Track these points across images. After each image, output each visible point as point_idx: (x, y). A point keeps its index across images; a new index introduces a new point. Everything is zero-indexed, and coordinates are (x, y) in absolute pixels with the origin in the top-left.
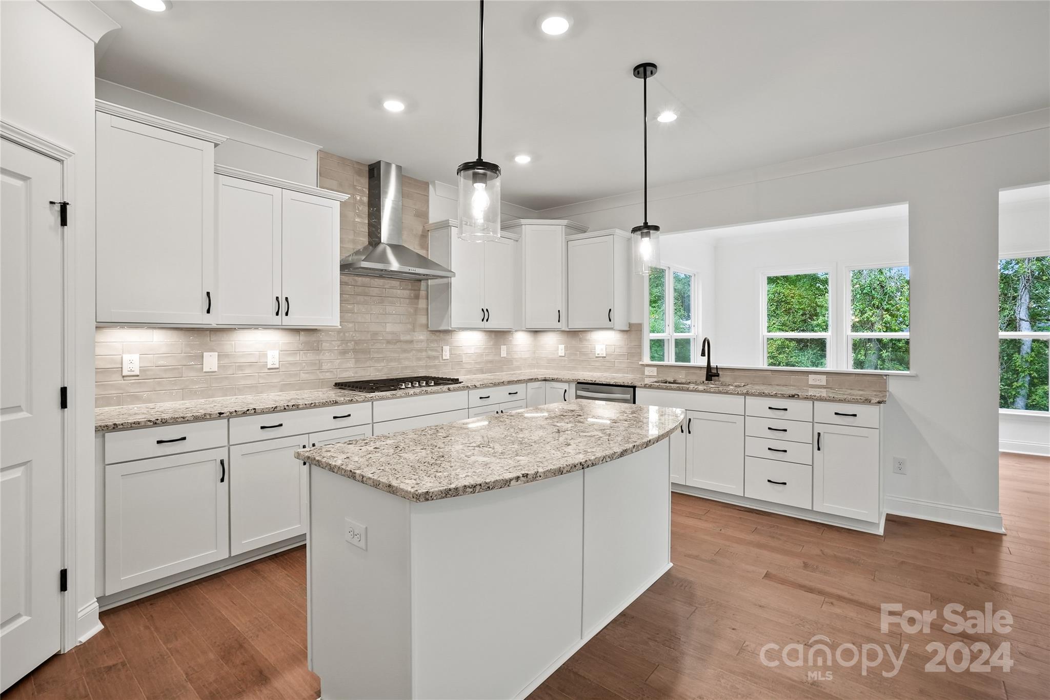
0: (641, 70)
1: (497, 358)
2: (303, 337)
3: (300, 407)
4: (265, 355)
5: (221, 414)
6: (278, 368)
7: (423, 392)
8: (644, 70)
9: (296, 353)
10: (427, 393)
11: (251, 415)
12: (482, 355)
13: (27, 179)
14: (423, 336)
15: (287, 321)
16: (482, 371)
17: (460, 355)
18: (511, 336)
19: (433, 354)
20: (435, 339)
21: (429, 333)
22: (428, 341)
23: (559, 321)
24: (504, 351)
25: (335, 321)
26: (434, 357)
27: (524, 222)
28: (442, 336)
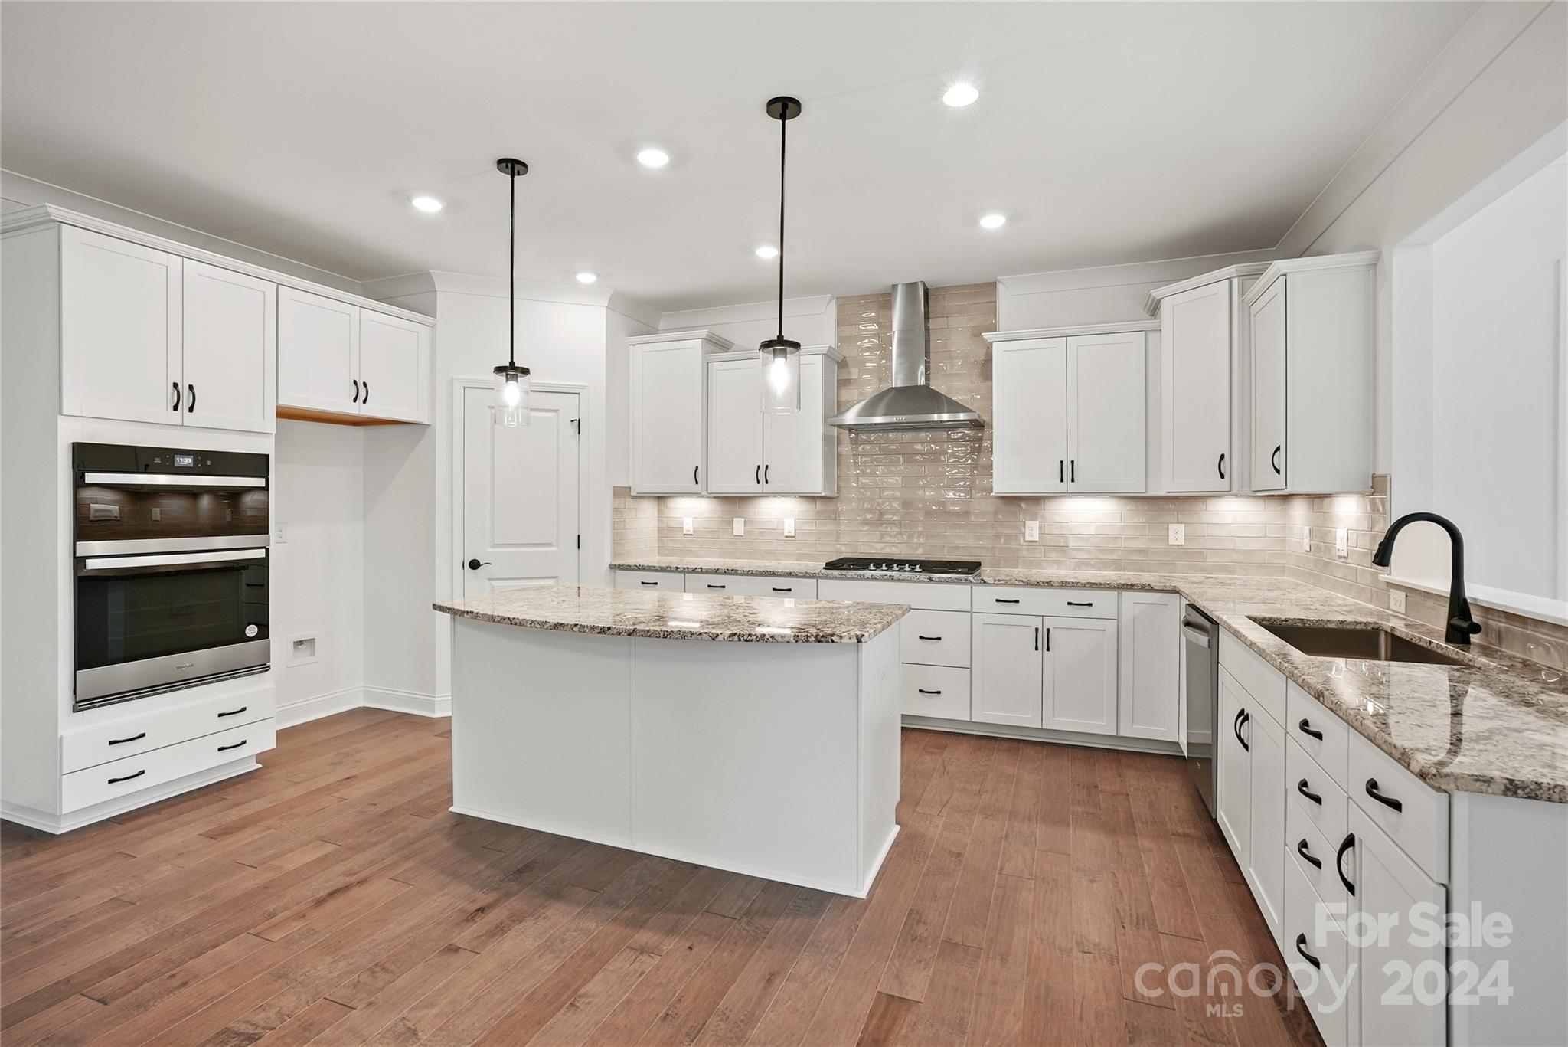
0: (779, 105)
1: (1158, 545)
2: (819, 506)
3: (739, 572)
4: (783, 523)
5: (677, 568)
6: (793, 537)
7: (885, 577)
8: (784, 108)
9: (813, 522)
10: (892, 579)
11: (698, 573)
12: (1116, 537)
13: (556, 411)
14: (987, 506)
15: (767, 488)
16: (1116, 566)
17: (1062, 536)
18: (1200, 506)
19: (1007, 531)
20: (1012, 508)
21: (998, 500)
22: (996, 513)
23: (1222, 476)
24: (1177, 534)
25: (817, 487)
26: (1009, 537)
27: (1157, 293)
28: (1023, 505)
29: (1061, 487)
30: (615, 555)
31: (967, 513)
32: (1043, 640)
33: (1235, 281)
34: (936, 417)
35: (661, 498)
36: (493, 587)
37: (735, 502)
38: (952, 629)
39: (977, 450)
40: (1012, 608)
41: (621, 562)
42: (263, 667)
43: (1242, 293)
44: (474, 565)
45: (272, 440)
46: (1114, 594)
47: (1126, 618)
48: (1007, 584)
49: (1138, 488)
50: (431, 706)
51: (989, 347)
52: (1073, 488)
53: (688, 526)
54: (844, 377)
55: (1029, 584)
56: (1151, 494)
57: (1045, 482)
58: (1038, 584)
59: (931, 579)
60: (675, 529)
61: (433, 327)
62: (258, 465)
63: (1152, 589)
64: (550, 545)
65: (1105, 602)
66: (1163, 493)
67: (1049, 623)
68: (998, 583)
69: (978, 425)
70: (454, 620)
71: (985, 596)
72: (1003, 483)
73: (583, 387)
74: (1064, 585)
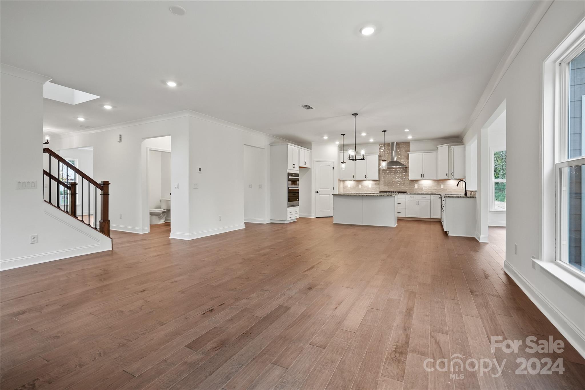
1: (439, 188)
2: (376, 182)
4: (369, 185)
6: (371, 188)
9: (375, 185)
12: (431, 187)
13: (329, 165)
14: (408, 182)
15: (367, 179)
16: (432, 192)
17: (422, 187)
18: (446, 181)
19: (412, 186)
20: (412, 182)
21: (410, 181)
22: (410, 183)
23: (447, 176)
24: (442, 186)
25: (377, 179)
26: (412, 187)
27: (438, 146)
28: (415, 182)
29: (421, 178)
30: (339, 191)
31: (404, 183)
32: (418, 203)
33: (449, 146)
34: (392, 167)
35: (343, 181)
36: (320, 196)
37: (359, 182)
38: (402, 202)
39: (406, 172)
40: (413, 198)
41: (339, 192)
42: (298, 205)
43: (450, 148)
44: (317, 192)
45: (298, 172)
46: (430, 195)
47: (432, 199)
48: (412, 194)
49: (435, 178)
50: (311, 216)
51: (408, 154)
52: (423, 178)
53: (349, 186)
54: (380, 158)
55: (416, 194)
56: (436, 179)
57: (419, 177)
58: (417, 194)
59: (399, 194)
60: (347, 187)
61: (311, 151)
62: (297, 175)
63: (436, 194)
64: (329, 189)
65: (428, 197)
66: (438, 179)
67: (419, 200)
68: (410, 194)
69: (406, 168)
70: (334, 196)
71: (408, 196)
72: (411, 177)
73: (334, 161)
74: (422, 194)
